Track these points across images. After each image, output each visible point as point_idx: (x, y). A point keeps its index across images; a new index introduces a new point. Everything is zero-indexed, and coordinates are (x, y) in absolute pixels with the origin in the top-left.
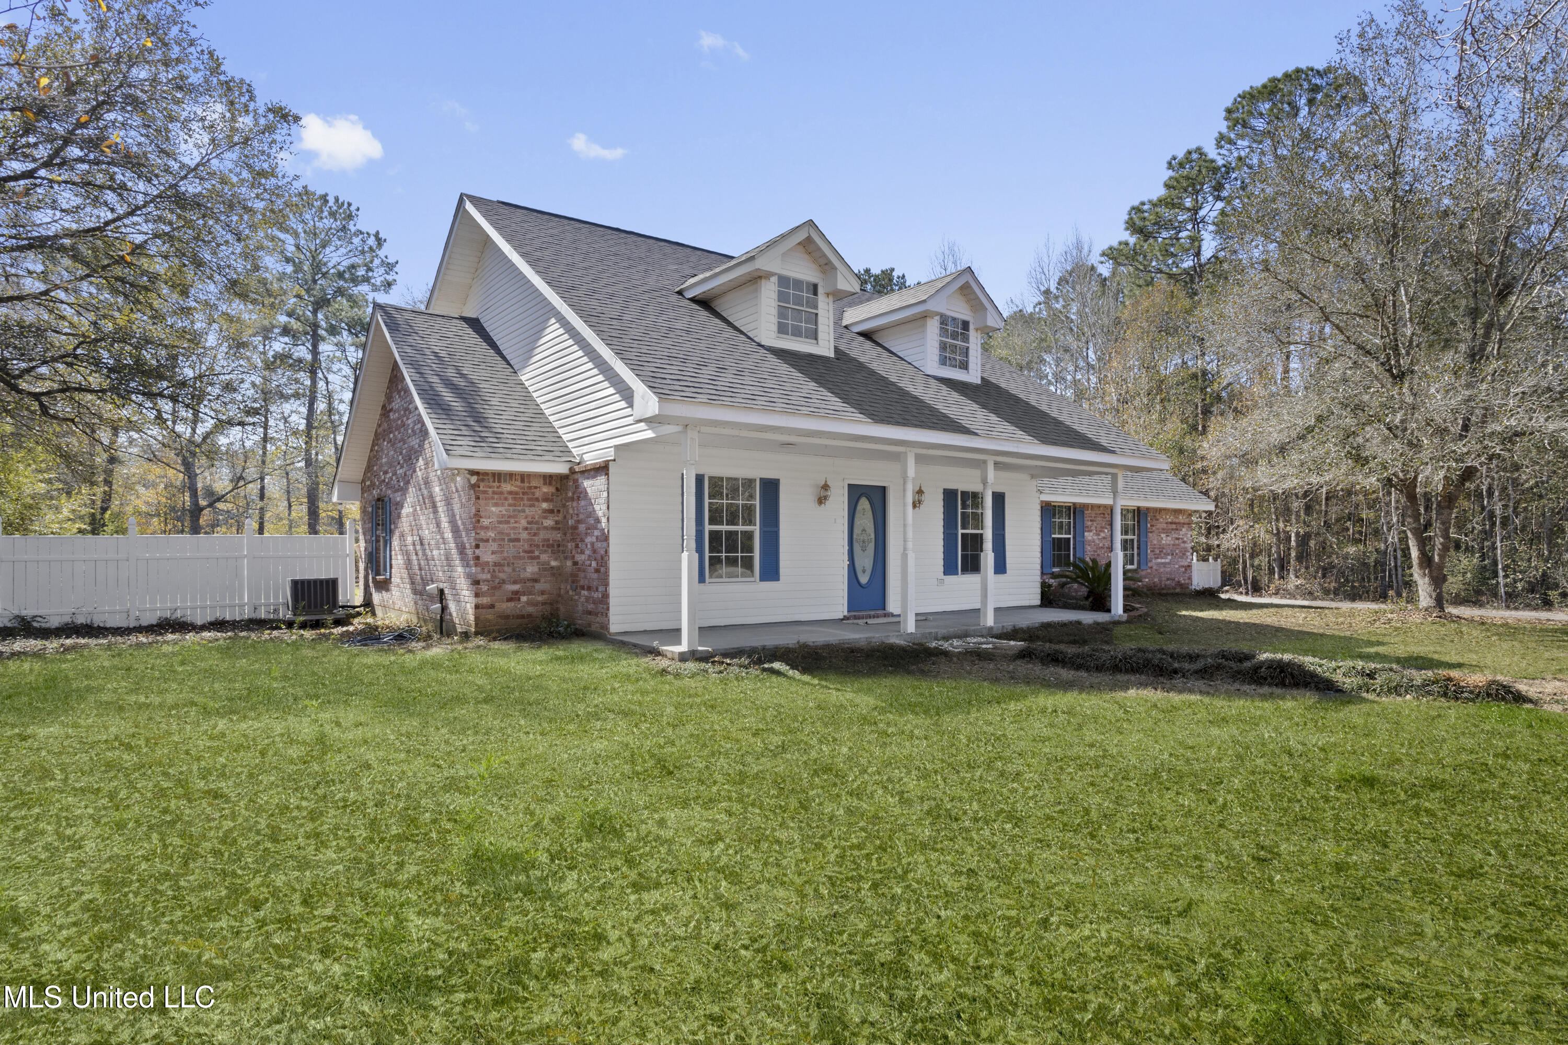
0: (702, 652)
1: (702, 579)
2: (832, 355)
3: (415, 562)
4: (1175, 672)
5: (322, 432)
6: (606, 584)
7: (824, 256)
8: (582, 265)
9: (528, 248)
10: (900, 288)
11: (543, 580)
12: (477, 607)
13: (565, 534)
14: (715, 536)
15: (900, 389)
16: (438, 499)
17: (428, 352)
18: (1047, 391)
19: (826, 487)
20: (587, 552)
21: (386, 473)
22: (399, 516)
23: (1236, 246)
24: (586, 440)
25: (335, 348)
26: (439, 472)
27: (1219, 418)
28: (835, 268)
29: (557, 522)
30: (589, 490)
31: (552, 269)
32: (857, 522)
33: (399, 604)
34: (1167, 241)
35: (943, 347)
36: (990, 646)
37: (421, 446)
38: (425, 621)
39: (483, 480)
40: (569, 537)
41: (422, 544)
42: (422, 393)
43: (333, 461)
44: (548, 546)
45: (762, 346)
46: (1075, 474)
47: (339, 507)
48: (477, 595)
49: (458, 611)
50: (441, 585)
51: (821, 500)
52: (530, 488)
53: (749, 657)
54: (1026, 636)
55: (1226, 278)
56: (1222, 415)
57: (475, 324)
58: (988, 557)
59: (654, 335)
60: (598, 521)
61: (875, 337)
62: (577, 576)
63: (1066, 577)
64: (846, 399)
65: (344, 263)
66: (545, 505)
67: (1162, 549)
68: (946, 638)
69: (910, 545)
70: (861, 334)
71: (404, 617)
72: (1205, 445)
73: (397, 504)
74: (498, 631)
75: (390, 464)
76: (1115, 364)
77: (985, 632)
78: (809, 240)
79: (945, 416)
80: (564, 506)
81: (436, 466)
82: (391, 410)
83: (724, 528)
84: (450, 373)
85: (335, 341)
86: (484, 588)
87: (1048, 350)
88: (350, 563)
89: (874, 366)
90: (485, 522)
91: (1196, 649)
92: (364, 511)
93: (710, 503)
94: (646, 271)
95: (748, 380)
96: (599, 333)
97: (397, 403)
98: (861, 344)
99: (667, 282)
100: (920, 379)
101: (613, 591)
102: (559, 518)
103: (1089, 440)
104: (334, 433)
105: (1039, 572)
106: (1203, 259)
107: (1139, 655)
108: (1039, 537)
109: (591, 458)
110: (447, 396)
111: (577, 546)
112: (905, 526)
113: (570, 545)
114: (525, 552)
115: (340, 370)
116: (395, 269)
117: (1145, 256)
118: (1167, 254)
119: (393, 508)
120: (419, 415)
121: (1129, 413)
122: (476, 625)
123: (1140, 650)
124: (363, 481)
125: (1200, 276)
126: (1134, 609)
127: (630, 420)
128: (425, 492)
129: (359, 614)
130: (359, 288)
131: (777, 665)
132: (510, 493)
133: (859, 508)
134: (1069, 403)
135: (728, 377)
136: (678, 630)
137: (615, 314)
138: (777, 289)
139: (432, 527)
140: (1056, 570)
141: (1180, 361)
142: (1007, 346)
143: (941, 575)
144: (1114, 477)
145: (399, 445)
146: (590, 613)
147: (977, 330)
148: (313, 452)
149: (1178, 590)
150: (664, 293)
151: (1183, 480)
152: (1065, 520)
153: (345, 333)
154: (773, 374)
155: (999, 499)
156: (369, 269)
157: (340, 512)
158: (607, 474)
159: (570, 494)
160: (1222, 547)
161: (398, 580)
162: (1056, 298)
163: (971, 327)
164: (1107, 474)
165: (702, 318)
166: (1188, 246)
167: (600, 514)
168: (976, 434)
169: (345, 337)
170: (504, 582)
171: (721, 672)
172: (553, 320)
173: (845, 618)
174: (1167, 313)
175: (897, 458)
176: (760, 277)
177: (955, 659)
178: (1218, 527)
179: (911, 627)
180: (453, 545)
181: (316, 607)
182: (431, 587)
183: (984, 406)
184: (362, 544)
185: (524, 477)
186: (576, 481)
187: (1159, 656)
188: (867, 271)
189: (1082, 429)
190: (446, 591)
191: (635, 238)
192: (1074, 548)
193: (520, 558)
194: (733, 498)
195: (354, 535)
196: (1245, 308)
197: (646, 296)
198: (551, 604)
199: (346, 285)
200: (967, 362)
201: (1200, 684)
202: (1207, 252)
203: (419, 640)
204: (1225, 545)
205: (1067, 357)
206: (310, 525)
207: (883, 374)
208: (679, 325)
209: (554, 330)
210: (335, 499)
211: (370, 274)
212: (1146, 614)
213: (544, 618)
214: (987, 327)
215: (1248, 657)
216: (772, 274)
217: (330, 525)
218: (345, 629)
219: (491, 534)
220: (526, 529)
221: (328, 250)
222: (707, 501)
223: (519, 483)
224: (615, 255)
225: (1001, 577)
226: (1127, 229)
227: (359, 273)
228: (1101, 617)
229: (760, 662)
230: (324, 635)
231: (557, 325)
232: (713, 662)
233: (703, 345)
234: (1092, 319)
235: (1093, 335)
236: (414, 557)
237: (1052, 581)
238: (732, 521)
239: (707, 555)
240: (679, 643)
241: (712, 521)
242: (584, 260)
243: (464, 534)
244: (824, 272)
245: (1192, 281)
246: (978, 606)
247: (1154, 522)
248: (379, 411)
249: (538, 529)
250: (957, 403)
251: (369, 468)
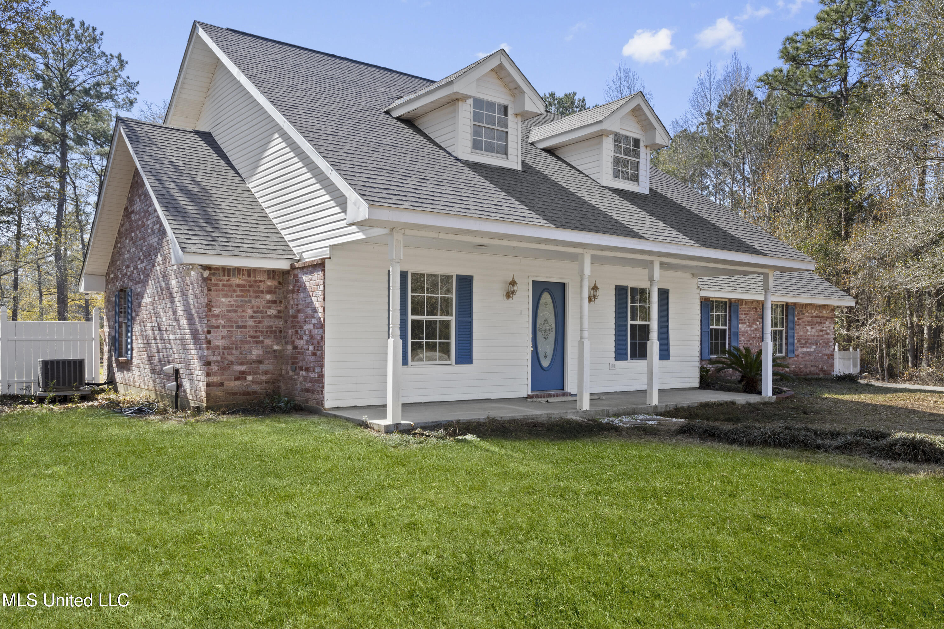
0: (404, 425)
1: (405, 362)
2: (520, 168)
3: (154, 346)
4: (819, 447)
5: (70, 230)
6: (322, 366)
7: (514, 81)
8: (302, 87)
9: (254, 71)
10: (581, 110)
11: (266, 362)
12: (208, 385)
13: (286, 322)
14: (417, 325)
15: (579, 198)
16: (175, 290)
17: (165, 161)
18: (708, 200)
19: (513, 283)
20: (306, 338)
21: (128, 267)
22: (140, 305)
23: (879, 72)
24: (305, 241)
25: (82, 156)
26: (175, 267)
27: (860, 225)
28: (523, 92)
29: (279, 312)
30: (307, 284)
31: (276, 90)
32: (540, 314)
33: (139, 382)
34: (816, 69)
35: (617, 161)
36: (655, 422)
37: (160, 243)
38: (162, 397)
39: (214, 274)
40: (289, 324)
41: (160, 330)
42: (160, 197)
43: (80, 256)
44: (271, 332)
45: (459, 160)
46: (730, 273)
47: (86, 297)
48: (208, 375)
49: (191, 388)
50: (177, 366)
51: (509, 295)
52: (255, 281)
53: (445, 429)
54: (687, 414)
55: (870, 101)
56: (862, 222)
57: (207, 137)
58: (654, 345)
59: (365, 149)
60: (315, 311)
61: (558, 153)
62: (296, 358)
63: (723, 363)
64: (531, 207)
65: (89, 81)
66: (268, 297)
67: (807, 339)
68: (617, 415)
69: (586, 334)
70: (545, 150)
71: (143, 393)
72: (847, 249)
73: (138, 294)
74: (227, 406)
75: (132, 260)
76: (768, 177)
77: (650, 410)
78: (501, 66)
79: (617, 222)
80: (285, 297)
81: (173, 261)
82: (132, 212)
83: (425, 318)
84: (186, 180)
85: (82, 150)
86: (215, 368)
87: (709, 165)
88: (95, 346)
89: (556, 178)
90: (216, 311)
91: (837, 427)
92: (108, 300)
93: (413, 296)
94: (358, 93)
95: (446, 189)
96: (317, 147)
97: (137, 206)
98: (545, 159)
99: (377, 103)
100: (596, 190)
101: (328, 371)
102: (282, 308)
103: (744, 244)
104: (82, 231)
105: (698, 359)
106: (849, 86)
107: (787, 432)
108: (698, 328)
109: (309, 257)
110: (183, 201)
111: (296, 333)
112: (581, 317)
113: (291, 332)
114: (251, 337)
115: (86, 176)
116: (137, 89)
117: (796, 83)
118: (817, 79)
119: (134, 298)
120: (158, 216)
121: (781, 219)
122: (207, 400)
123: (787, 428)
124: (108, 274)
125: (846, 99)
126: (782, 391)
127: (344, 223)
128: (163, 284)
129: (103, 391)
130: (104, 104)
131: (469, 437)
132: (238, 286)
133: (542, 301)
134: (726, 212)
135: (429, 187)
136: (385, 406)
137: (331, 130)
138: (472, 110)
139: (170, 315)
140: (713, 357)
141: (826, 175)
142: (672, 161)
143: (612, 360)
144: (766, 276)
145: (139, 243)
146: (307, 391)
147: (646, 147)
148: (62, 248)
149: (821, 376)
150: (374, 112)
151: (828, 280)
152: (722, 314)
153: (91, 143)
154: (468, 184)
155: (664, 295)
156: (113, 88)
157: (87, 301)
158: (323, 270)
159: (291, 287)
160: (862, 338)
161: (139, 361)
162: (717, 118)
163: (642, 144)
164: (759, 273)
165: (407, 135)
166: (835, 72)
167: (317, 305)
168: (644, 238)
169: (91, 147)
170: (232, 363)
171: (421, 443)
172: (276, 135)
173: (529, 397)
174: (815, 132)
175: (574, 258)
176: (458, 100)
177: (624, 433)
178: (858, 321)
179: (586, 405)
180: (187, 331)
181: (64, 384)
182: (168, 368)
183: (651, 214)
184: (106, 329)
185: (250, 272)
186: (296, 276)
187: (804, 433)
188: (552, 95)
189: (738, 234)
190: (181, 371)
191: (348, 64)
192: (730, 338)
193: (246, 342)
194: (433, 292)
195: (99, 321)
196: (886, 128)
197: (358, 115)
198: (273, 383)
199: (91, 101)
200: (637, 175)
201: (842, 458)
202: (852, 79)
203: (156, 414)
204: (864, 337)
205: (726, 170)
206: (59, 312)
207: (564, 185)
208: (386, 141)
209: (278, 143)
210: (82, 290)
211: (114, 92)
212: (793, 397)
213: (267, 395)
214: (655, 144)
215: (883, 436)
216: (468, 97)
217: (77, 312)
218: (90, 404)
219: (222, 322)
220: (252, 317)
221: (75, 69)
222: (410, 294)
223: (246, 277)
224: (331, 78)
225: (665, 362)
226: (782, 57)
227: (104, 91)
228: (752, 398)
229: (454, 434)
230: (71, 409)
231: (280, 140)
232: (414, 434)
233: (408, 159)
234: (748, 138)
235: (750, 152)
236: (153, 341)
237: (709, 366)
238: (432, 312)
239: (410, 341)
240: (385, 417)
241: (414, 312)
242: (304, 82)
243: (197, 321)
244: (513, 95)
245: (839, 104)
246: (644, 387)
247: (801, 316)
248: (122, 213)
249: (263, 317)
250: (628, 211)
251: (113, 263)
